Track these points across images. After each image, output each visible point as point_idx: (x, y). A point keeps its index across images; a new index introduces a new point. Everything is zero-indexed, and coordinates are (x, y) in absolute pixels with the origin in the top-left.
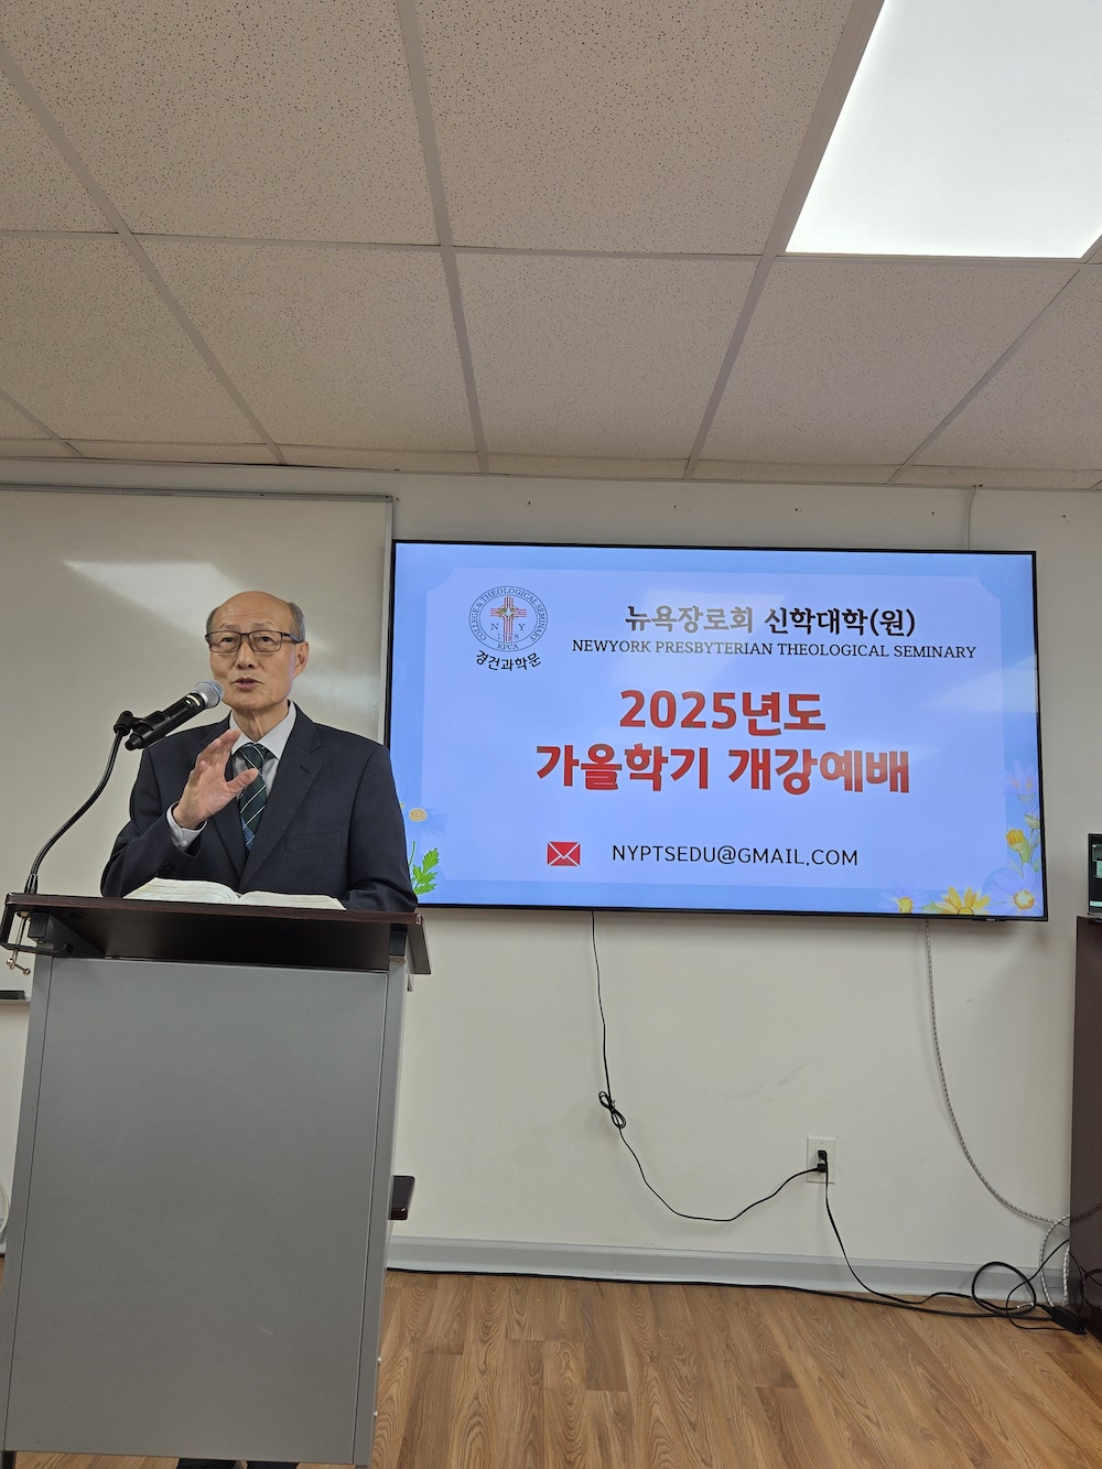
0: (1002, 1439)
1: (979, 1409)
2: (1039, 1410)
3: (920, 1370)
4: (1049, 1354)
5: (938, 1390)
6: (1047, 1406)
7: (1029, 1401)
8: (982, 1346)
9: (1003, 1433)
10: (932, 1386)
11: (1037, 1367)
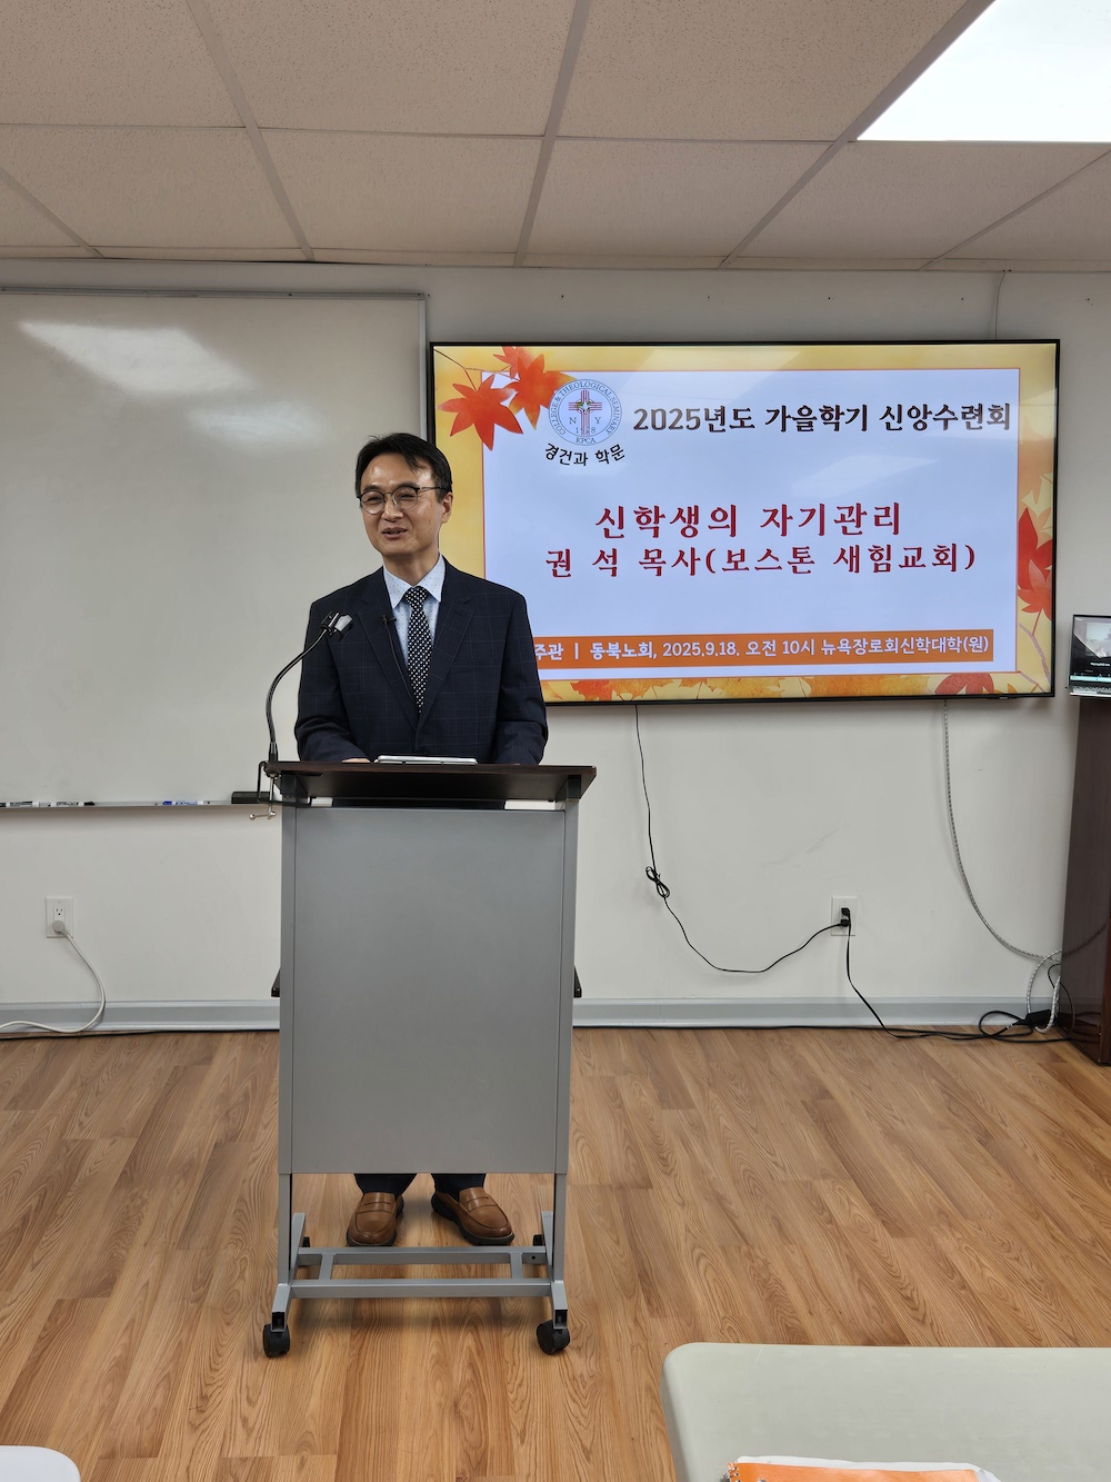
0: (1003, 1127)
1: (983, 1106)
2: (1033, 1105)
3: (933, 1082)
4: (1041, 1065)
5: (949, 1095)
6: (1038, 1101)
7: (1024, 1099)
8: (984, 1060)
9: (1003, 1122)
10: (944, 1092)
11: (1030, 1074)
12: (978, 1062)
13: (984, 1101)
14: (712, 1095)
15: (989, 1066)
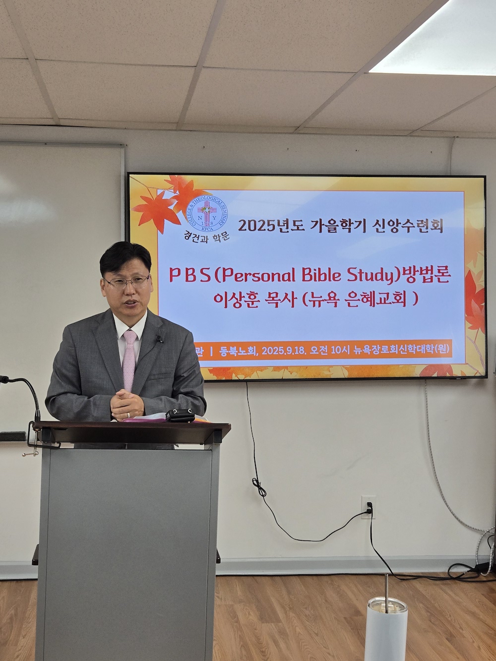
0: (461, 630)
1: (450, 619)
2: (479, 618)
3: (421, 605)
4: (482, 594)
5: (430, 613)
6: (482, 616)
7: (473, 614)
8: (450, 593)
9: (461, 627)
10: (428, 611)
11: (477, 600)
12: (446, 593)
13: (450, 616)
14: (292, 614)
15: (453, 595)
